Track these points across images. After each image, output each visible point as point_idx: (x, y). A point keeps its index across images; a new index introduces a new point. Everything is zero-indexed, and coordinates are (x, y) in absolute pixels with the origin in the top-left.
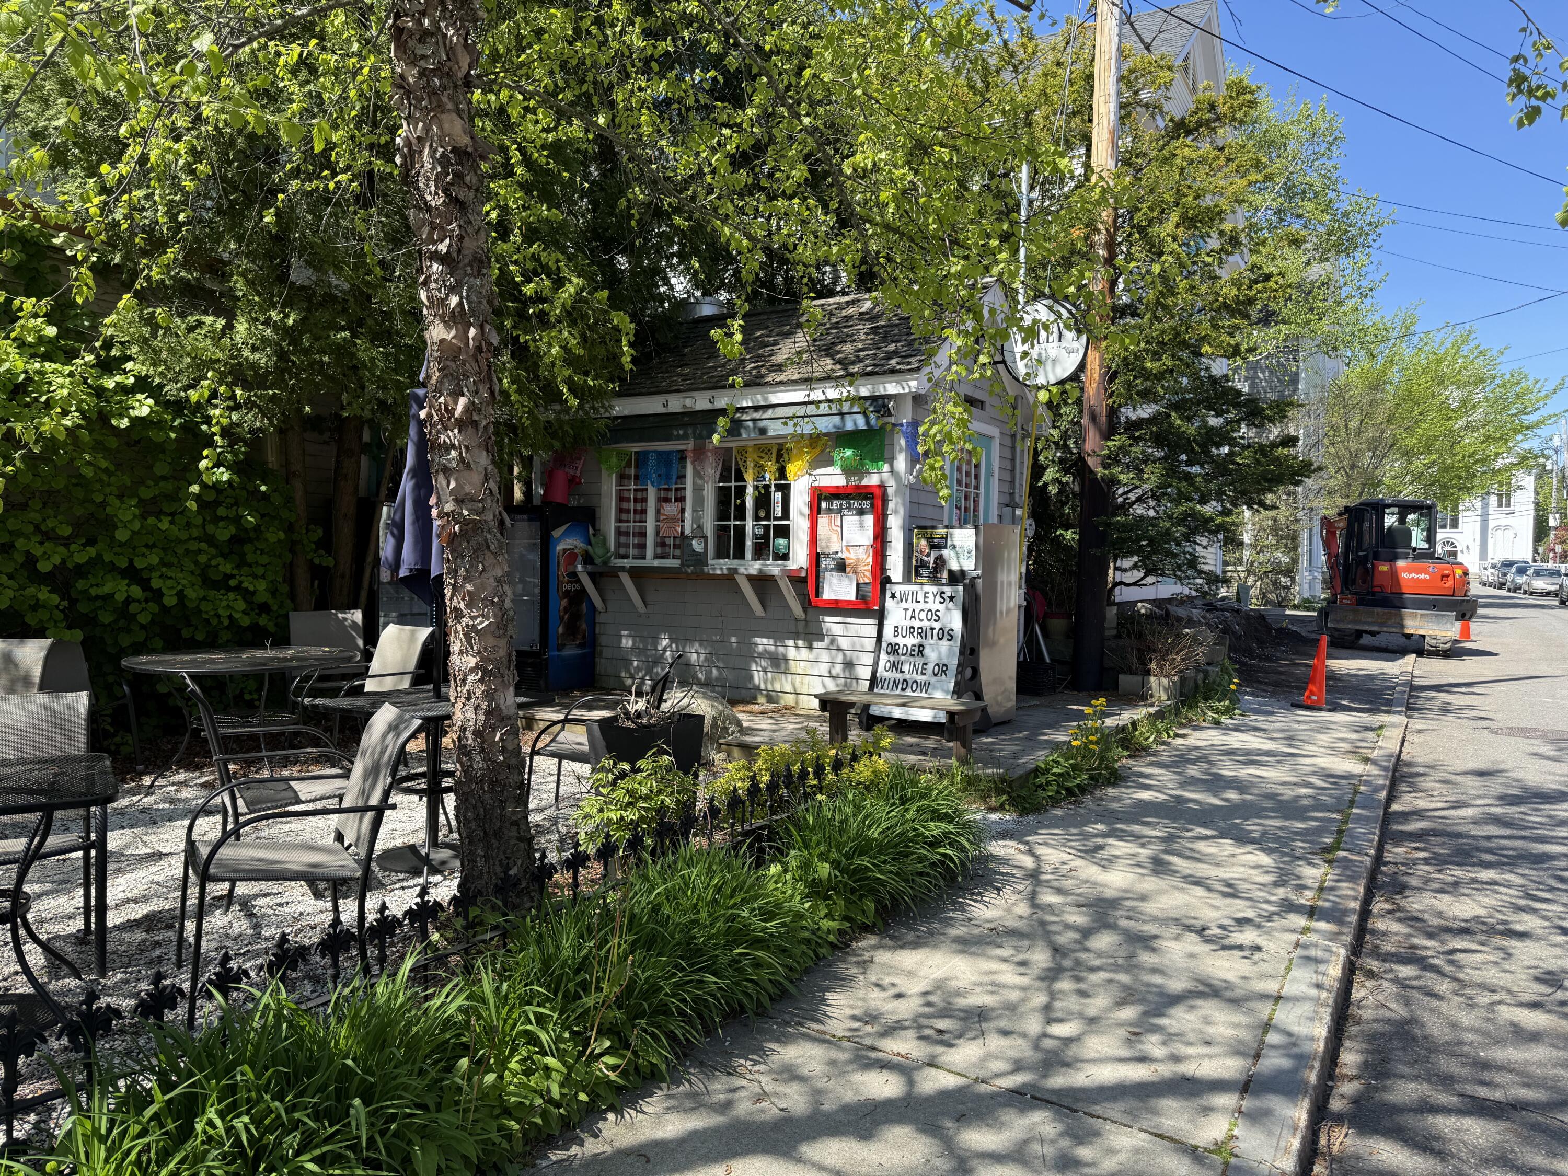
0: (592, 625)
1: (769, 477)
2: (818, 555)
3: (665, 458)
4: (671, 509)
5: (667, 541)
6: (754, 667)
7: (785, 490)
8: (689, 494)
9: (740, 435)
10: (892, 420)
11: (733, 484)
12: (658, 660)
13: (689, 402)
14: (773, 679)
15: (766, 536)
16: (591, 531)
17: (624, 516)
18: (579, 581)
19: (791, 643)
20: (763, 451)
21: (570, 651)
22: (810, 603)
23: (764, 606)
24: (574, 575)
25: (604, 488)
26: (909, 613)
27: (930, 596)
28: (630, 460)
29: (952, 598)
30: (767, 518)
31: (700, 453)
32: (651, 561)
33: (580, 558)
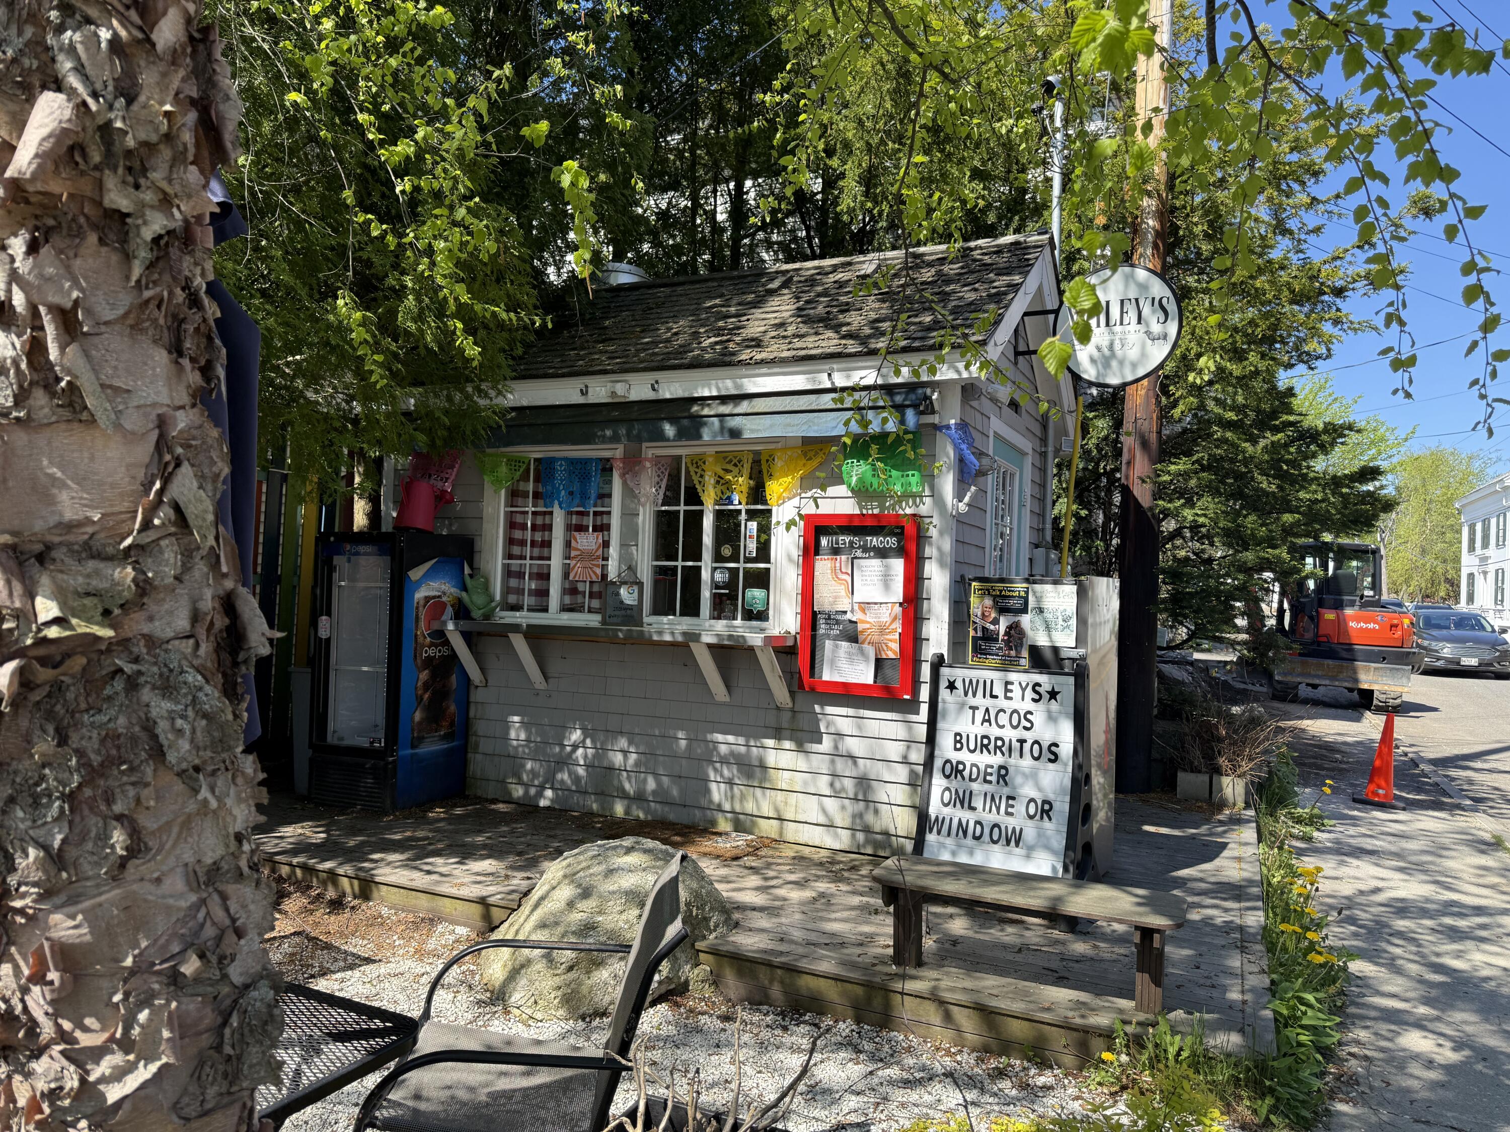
0: (465, 704)
1: (739, 502)
2: (815, 614)
3: (580, 468)
4: (587, 541)
5: (580, 587)
6: (712, 775)
7: (763, 517)
8: (615, 522)
9: (699, 437)
10: (935, 419)
11: (682, 508)
12: (565, 762)
13: (620, 389)
14: (743, 797)
15: (732, 584)
16: (467, 570)
17: (516, 550)
18: (447, 643)
19: (770, 742)
20: (731, 461)
21: (431, 747)
22: (801, 686)
23: (728, 687)
24: (440, 636)
25: (488, 509)
26: (979, 715)
27: (1016, 688)
28: (528, 470)
29: (1053, 695)
30: (735, 558)
31: (632, 462)
32: (555, 617)
33: (449, 611)
